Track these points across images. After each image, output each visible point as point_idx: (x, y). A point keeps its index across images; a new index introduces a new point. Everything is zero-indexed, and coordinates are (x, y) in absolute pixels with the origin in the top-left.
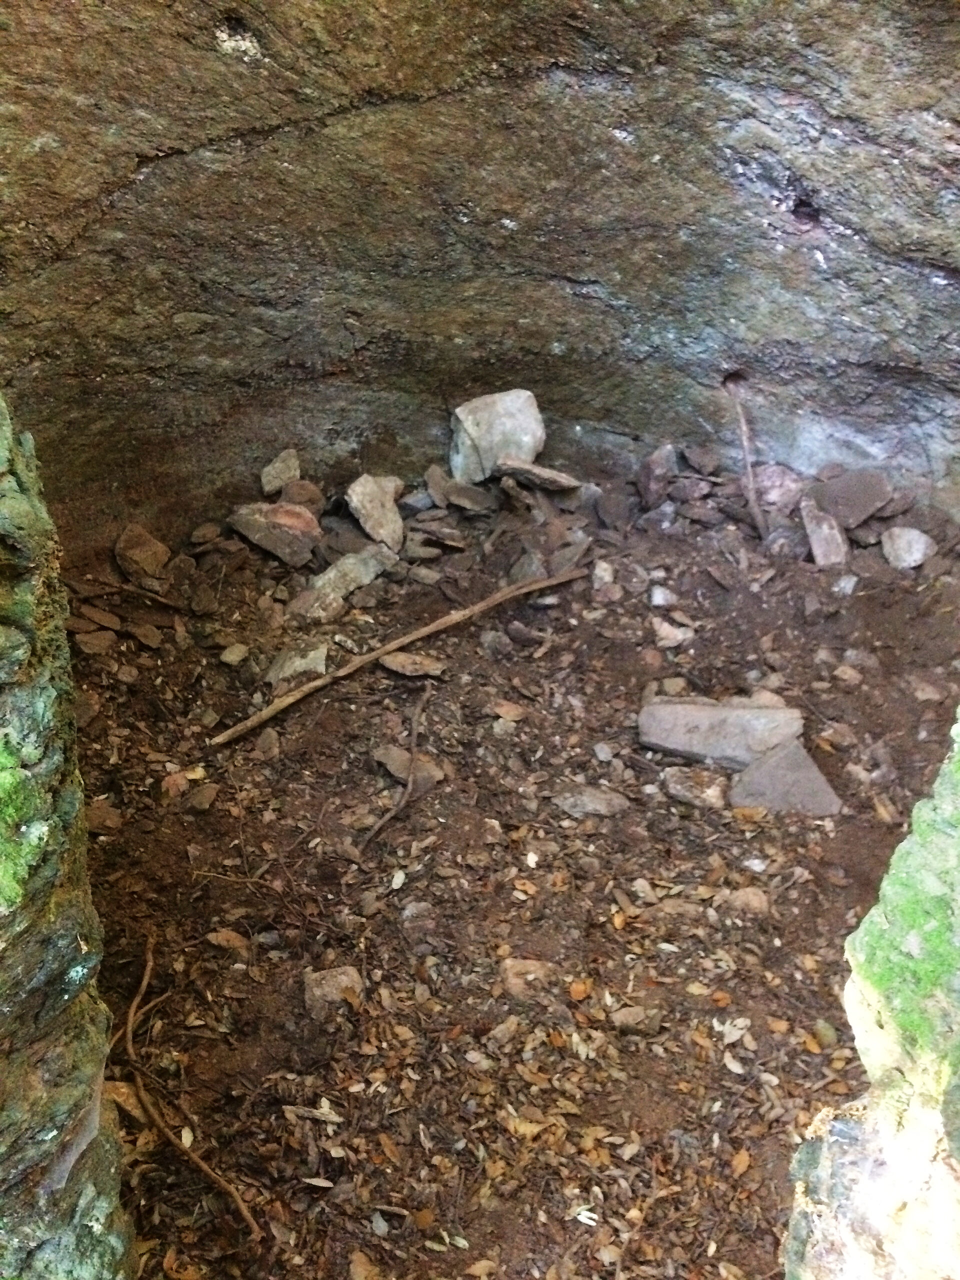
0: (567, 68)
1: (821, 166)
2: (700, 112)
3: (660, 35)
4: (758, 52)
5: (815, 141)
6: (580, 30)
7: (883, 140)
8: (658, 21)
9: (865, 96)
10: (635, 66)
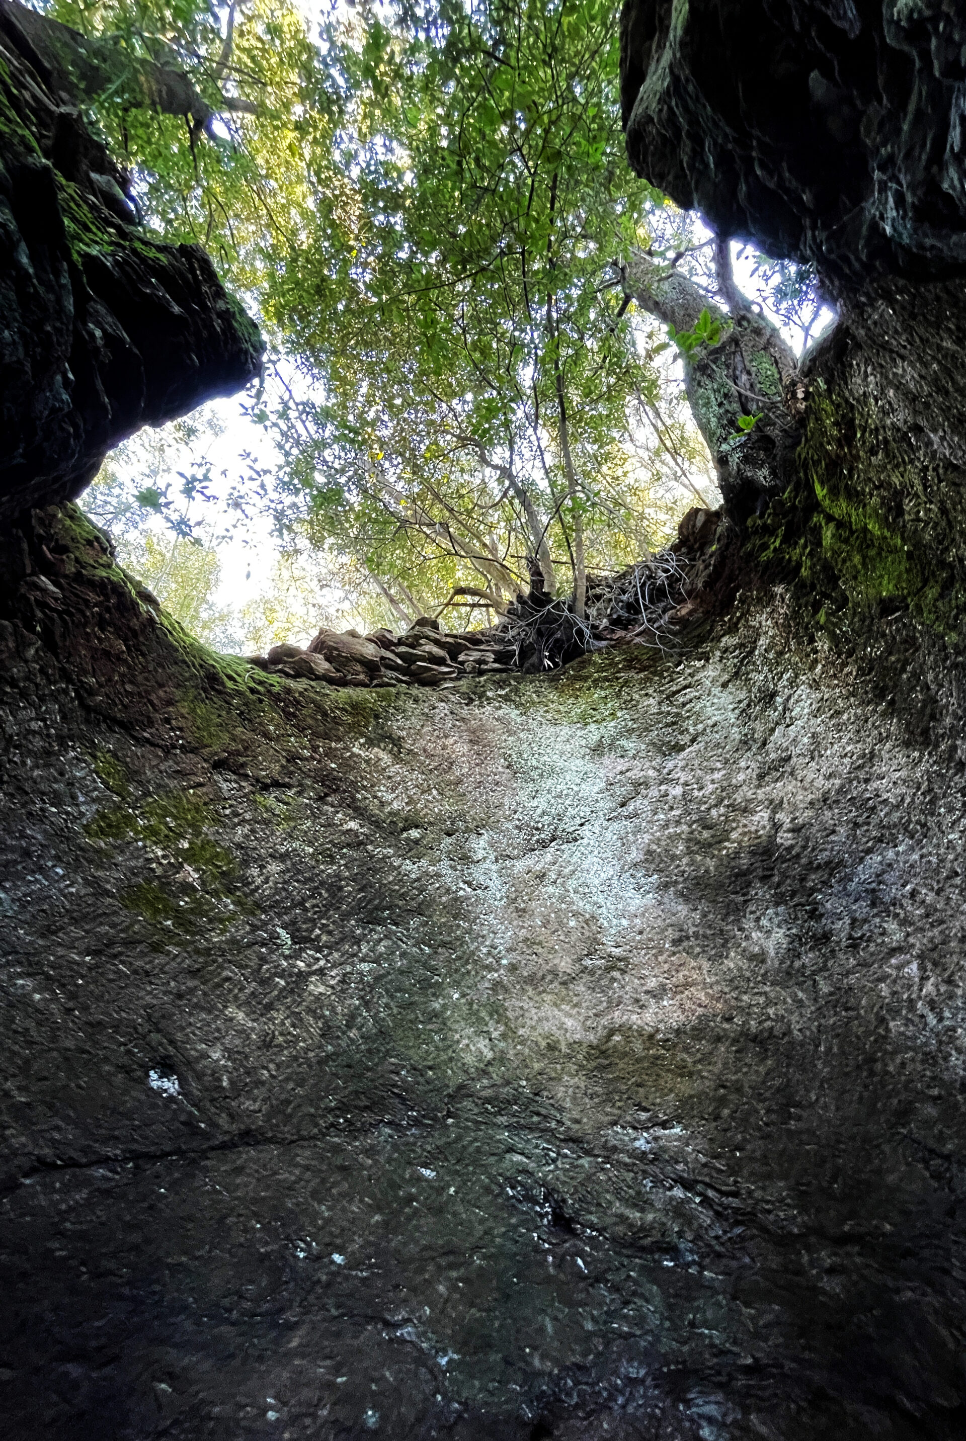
0: (390, 1124)
1: (563, 1178)
2: (478, 1150)
3: (449, 1095)
4: (508, 1102)
5: (554, 1161)
6: (399, 1096)
7: (596, 1152)
8: (448, 1086)
9: (577, 1122)
10: (433, 1119)
